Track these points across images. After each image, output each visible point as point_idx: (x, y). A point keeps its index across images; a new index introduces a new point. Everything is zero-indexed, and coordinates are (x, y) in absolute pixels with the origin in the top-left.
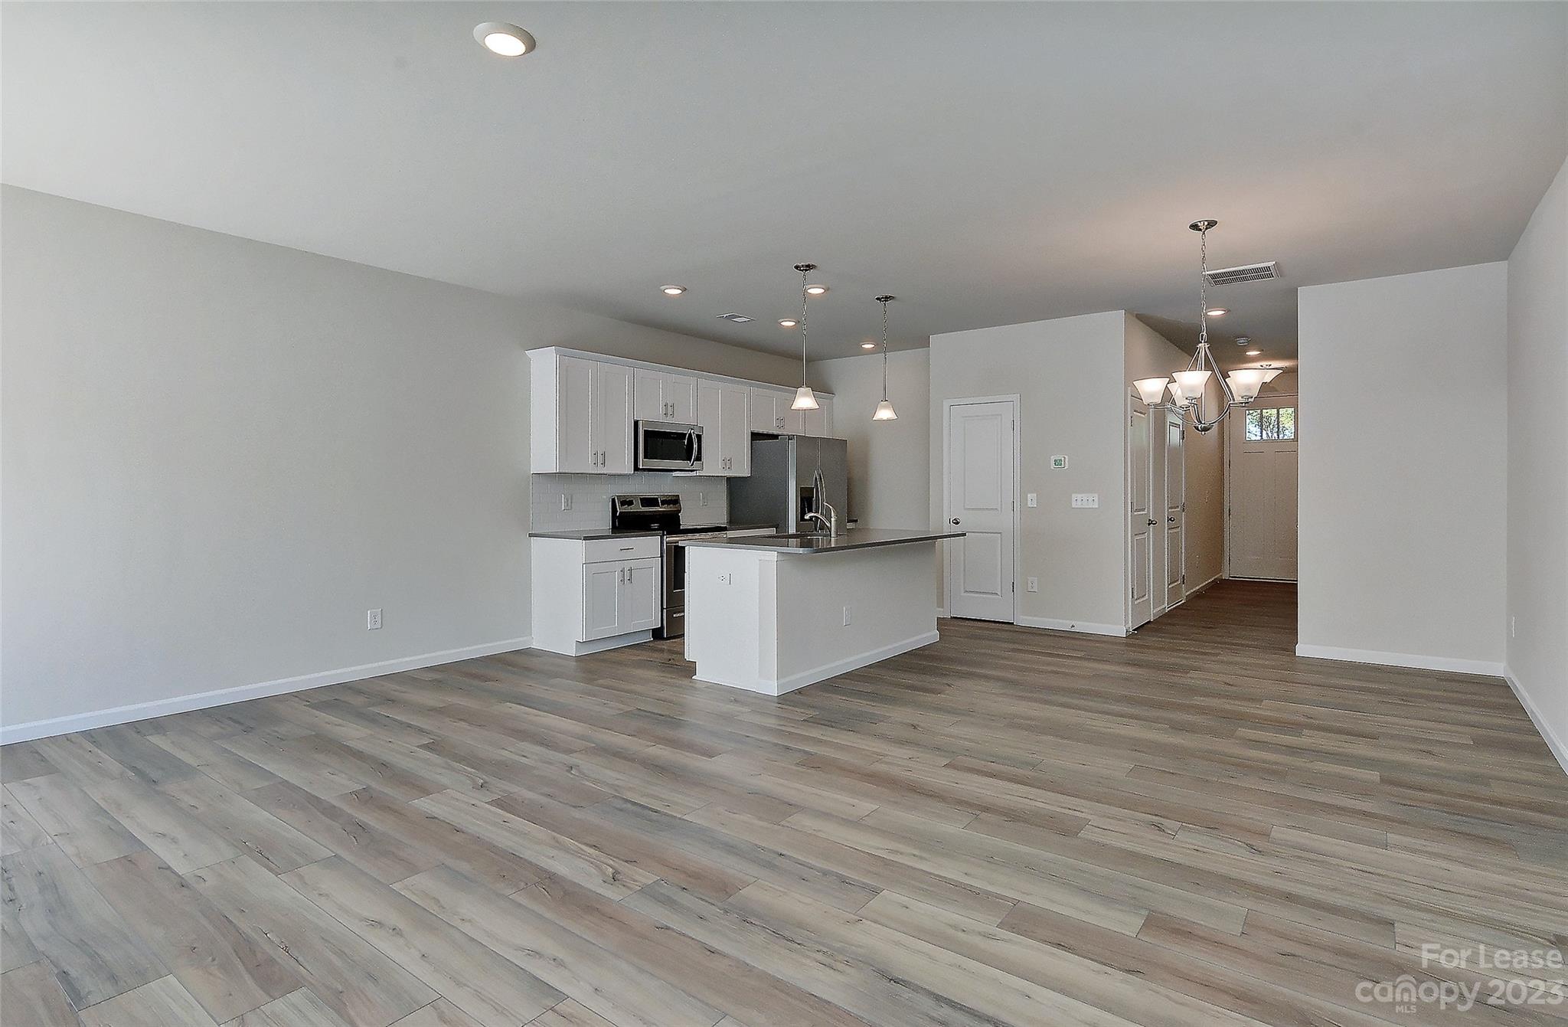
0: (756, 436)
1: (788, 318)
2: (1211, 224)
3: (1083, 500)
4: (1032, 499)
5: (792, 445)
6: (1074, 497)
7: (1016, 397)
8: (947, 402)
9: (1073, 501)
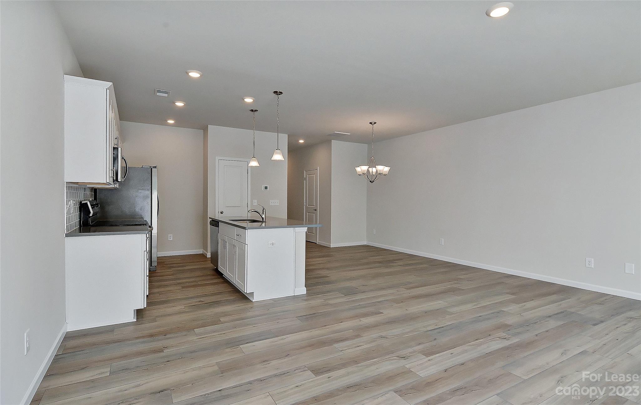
1: (178, 100)
2: (375, 123)
3: (273, 203)
4: (255, 202)
6: (271, 201)
8: (217, 158)
9: (270, 203)
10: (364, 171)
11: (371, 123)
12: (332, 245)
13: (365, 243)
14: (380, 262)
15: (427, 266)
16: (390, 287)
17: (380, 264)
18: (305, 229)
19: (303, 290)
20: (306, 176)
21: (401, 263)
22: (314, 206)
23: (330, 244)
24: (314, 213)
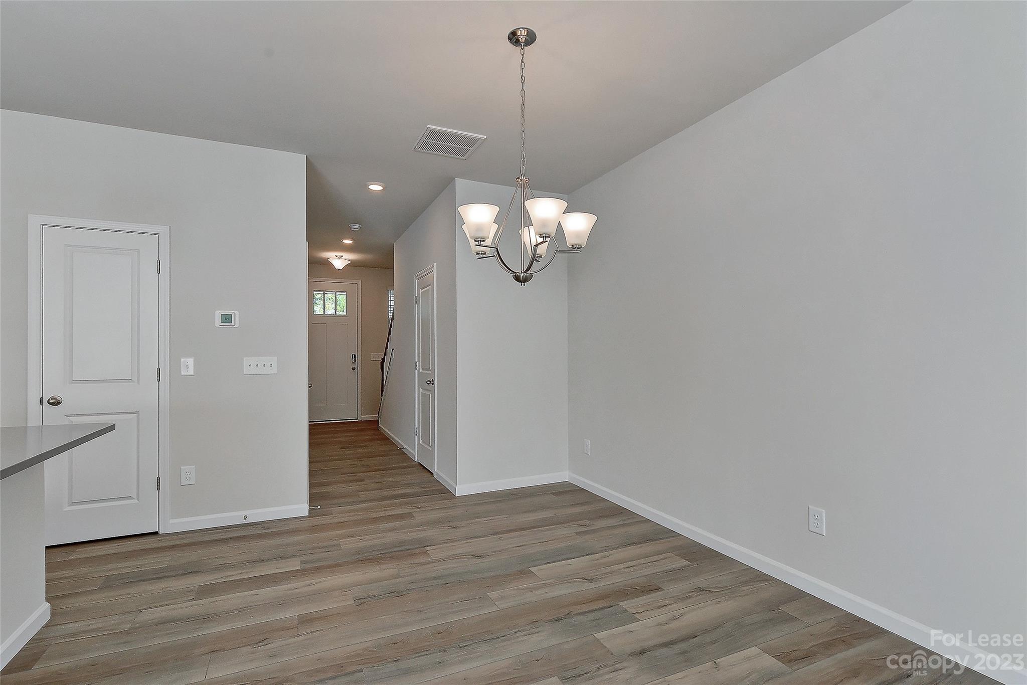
3: (253, 365)
4: (188, 366)
6: (247, 361)
8: (36, 219)
9: (246, 365)
13: (564, 474)
20: (419, 293)
22: (430, 370)
23: (455, 486)
24: (430, 391)
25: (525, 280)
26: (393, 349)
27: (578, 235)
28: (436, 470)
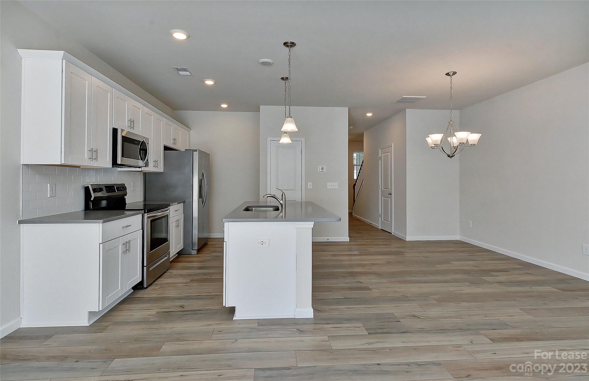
0: (166, 148)
1: (208, 78)
2: (455, 73)
3: (330, 185)
4: (310, 185)
5: (196, 155)
6: (328, 184)
7: (303, 140)
8: (269, 139)
9: (328, 185)
10: (436, 141)
11: (448, 74)
12: (408, 238)
13: (457, 237)
14: (465, 272)
15: (554, 290)
16: (460, 330)
17: (465, 277)
18: (311, 225)
19: (308, 313)
20: (381, 155)
21: (503, 278)
22: (389, 189)
23: (405, 237)
24: (389, 198)
25: (452, 157)
26: (363, 180)
27: (473, 141)
28: (393, 231)
